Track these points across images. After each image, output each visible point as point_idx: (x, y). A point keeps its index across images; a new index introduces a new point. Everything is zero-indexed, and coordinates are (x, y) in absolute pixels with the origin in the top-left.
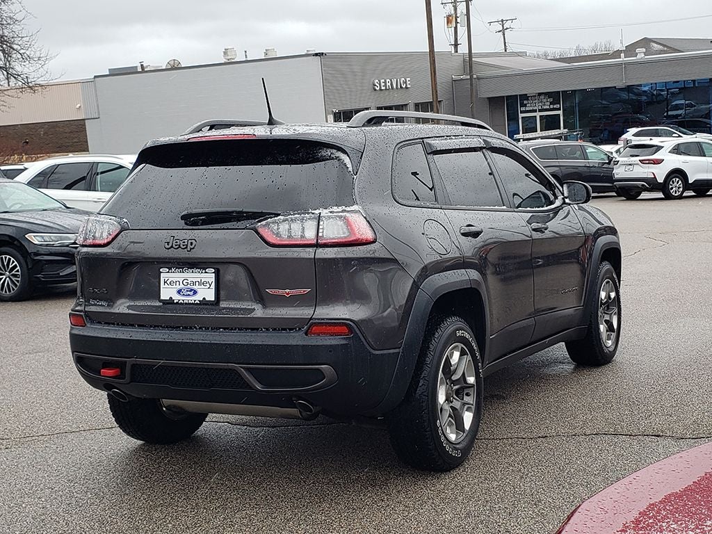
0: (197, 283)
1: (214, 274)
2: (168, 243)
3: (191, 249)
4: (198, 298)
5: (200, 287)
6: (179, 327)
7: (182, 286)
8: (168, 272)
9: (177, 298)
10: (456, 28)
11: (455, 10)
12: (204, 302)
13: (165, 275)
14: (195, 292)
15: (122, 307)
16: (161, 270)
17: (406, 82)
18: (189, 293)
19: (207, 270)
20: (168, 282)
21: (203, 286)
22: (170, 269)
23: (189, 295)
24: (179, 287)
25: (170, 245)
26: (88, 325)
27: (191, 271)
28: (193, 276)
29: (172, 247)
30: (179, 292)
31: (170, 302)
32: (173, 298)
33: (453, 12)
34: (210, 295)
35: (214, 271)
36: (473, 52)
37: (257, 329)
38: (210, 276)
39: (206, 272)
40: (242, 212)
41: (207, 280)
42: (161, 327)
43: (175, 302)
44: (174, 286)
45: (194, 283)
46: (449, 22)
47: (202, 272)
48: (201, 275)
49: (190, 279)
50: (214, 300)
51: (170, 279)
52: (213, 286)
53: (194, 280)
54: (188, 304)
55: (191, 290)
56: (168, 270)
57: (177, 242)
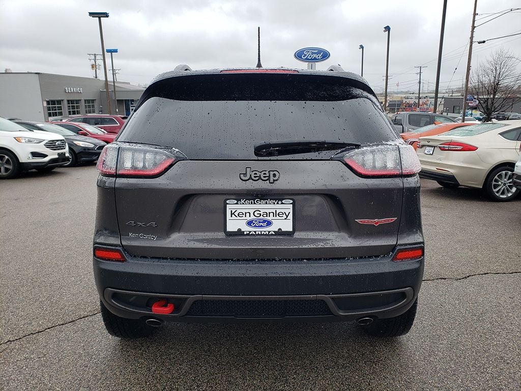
0: (271, 214)
1: (292, 205)
2: (245, 174)
3: (274, 180)
4: (273, 228)
5: (275, 218)
6: (255, 260)
7: (252, 217)
8: (237, 204)
9: (246, 229)
10: (96, 70)
11: (95, 63)
12: (279, 233)
13: (231, 207)
14: (269, 223)
15: (177, 240)
17: (80, 90)
18: (261, 224)
19: (283, 201)
20: (236, 214)
21: (278, 217)
22: (238, 200)
23: (261, 226)
24: (250, 218)
25: (248, 176)
26: (129, 260)
27: (264, 202)
28: (265, 207)
29: (250, 178)
30: (250, 223)
31: (240, 233)
32: (243, 230)
33: (94, 63)
34: (287, 226)
35: (291, 202)
36: (108, 80)
37: (344, 258)
38: (287, 207)
39: (282, 203)
40: (324, 143)
41: (283, 211)
42: (232, 260)
43: (245, 233)
44: (244, 218)
45: (267, 214)
46: (93, 67)
47: (278, 203)
48: (277, 206)
49: (262, 211)
50: (291, 230)
51: (239, 211)
52: (290, 217)
53: (268, 211)
54: (261, 234)
55: (264, 221)
56: (236, 202)
57: (255, 174)
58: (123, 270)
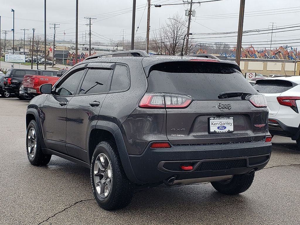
0: (226, 124)
1: (233, 120)
2: (220, 106)
4: (226, 130)
8: (214, 119)
9: (218, 131)
12: (229, 132)
13: (212, 121)
14: (225, 128)
16: (210, 118)
18: (222, 128)
19: (230, 118)
20: (213, 124)
21: (228, 125)
22: (214, 118)
23: (223, 129)
24: (218, 126)
26: (173, 146)
27: (223, 118)
29: (222, 108)
30: (218, 128)
31: (215, 132)
32: (216, 131)
34: (231, 129)
35: (233, 118)
37: (251, 141)
38: (231, 120)
39: (230, 119)
41: (230, 122)
44: (216, 125)
45: (224, 124)
47: (228, 119)
48: (228, 120)
49: (223, 122)
50: (233, 130)
51: (214, 123)
52: (232, 124)
53: (225, 122)
54: (223, 133)
55: (224, 127)
56: (213, 118)
57: (223, 106)
58: (172, 151)
